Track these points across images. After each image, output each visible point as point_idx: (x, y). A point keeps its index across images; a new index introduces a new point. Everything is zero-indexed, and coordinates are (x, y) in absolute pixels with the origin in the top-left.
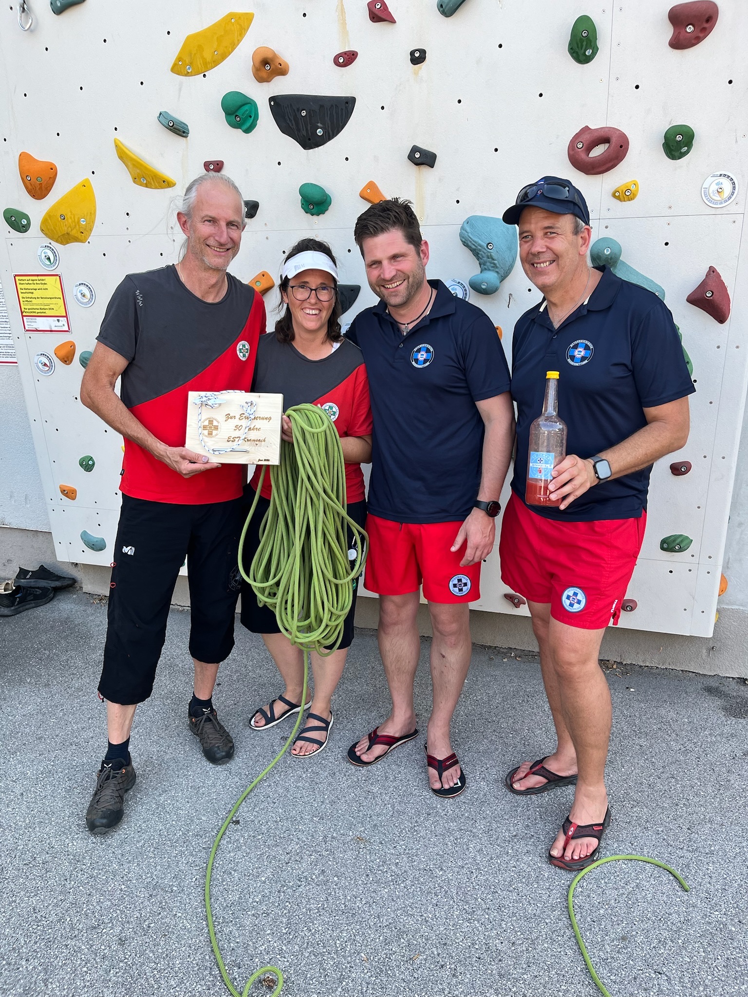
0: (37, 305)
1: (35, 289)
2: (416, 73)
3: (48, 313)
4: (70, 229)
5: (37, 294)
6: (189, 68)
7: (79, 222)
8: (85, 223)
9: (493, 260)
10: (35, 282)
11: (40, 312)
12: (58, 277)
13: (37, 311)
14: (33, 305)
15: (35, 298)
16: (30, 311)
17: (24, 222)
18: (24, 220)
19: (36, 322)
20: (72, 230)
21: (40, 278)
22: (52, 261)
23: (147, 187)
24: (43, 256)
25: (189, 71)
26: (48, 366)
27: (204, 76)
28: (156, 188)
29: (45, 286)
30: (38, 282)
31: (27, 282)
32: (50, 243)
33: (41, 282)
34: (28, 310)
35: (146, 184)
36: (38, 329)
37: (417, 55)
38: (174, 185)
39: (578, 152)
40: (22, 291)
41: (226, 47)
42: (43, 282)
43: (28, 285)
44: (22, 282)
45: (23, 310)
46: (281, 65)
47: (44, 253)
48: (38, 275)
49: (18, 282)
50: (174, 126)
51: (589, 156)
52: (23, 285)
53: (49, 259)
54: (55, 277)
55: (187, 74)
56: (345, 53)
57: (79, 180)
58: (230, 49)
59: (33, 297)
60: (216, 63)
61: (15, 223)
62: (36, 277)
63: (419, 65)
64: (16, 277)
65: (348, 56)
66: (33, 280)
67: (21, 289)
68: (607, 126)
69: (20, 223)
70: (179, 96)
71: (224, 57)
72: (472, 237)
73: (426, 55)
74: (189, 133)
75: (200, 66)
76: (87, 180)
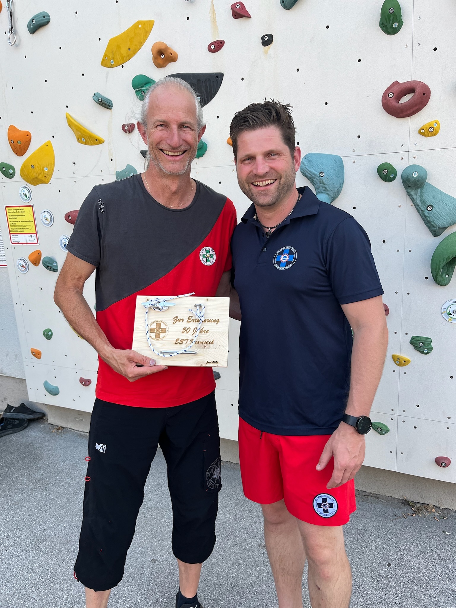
0: (19, 226)
1: (18, 216)
2: (266, 52)
3: (26, 231)
4: (37, 175)
5: (19, 219)
6: (112, 62)
7: (43, 170)
8: (47, 170)
9: (324, 184)
10: (17, 211)
11: (20, 231)
12: (31, 207)
13: (19, 230)
14: (16, 226)
15: (18, 222)
16: (15, 230)
17: (11, 171)
18: (11, 170)
19: (18, 238)
20: (39, 175)
21: (20, 208)
22: (28, 197)
23: (86, 144)
24: (22, 193)
25: (112, 64)
26: (25, 267)
27: (123, 66)
28: (92, 145)
29: (24, 214)
30: (19, 211)
31: (13, 211)
32: (27, 185)
33: (21, 211)
34: (13, 230)
35: (85, 142)
36: (19, 242)
37: (266, 39)
38: (103, 142)
39: (390, 100)
40: (10, 217)
41: (136, 45)
42: (22, 211)
43: (14, 213)
44: (10, 211)
45: (10, 230)
46: (171, 54)
47: (23, 191)
48: (19, 206)
49: (7, 211)
50: (102, 101)
51: (399, 103)
52: (11, 213)
53: (26, 195)
54: (29, 207)
55: (111, 66)
56: (215, 42)
57: (44, 142)
58: (139, 47)
59: (16, 221)
60: (130, 57)
61: (6, 172)
62: (18, 208)
63: (268, 46)
64: (7, 208)
65: (217, 44)
66: (16, 210)
67: (10, 216)
68: (412, 80)
69: (8, 172)
70: (107, 81)
71: (135, 52)
72: (308, 168)
73: (273, 39)
74: (112, 107)
75: (119, 60)
76: (49, 142)
